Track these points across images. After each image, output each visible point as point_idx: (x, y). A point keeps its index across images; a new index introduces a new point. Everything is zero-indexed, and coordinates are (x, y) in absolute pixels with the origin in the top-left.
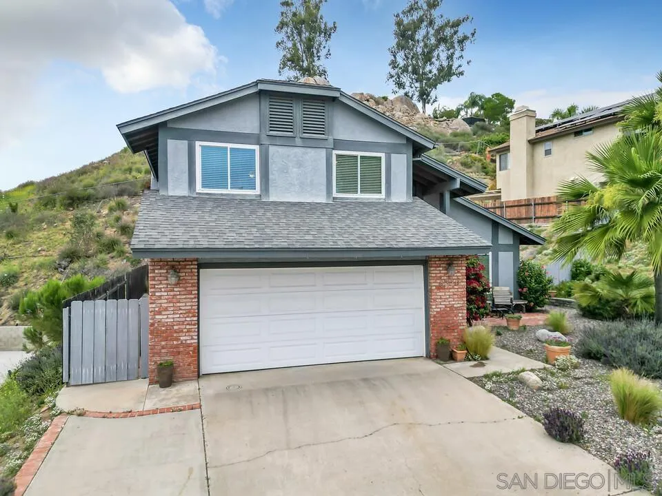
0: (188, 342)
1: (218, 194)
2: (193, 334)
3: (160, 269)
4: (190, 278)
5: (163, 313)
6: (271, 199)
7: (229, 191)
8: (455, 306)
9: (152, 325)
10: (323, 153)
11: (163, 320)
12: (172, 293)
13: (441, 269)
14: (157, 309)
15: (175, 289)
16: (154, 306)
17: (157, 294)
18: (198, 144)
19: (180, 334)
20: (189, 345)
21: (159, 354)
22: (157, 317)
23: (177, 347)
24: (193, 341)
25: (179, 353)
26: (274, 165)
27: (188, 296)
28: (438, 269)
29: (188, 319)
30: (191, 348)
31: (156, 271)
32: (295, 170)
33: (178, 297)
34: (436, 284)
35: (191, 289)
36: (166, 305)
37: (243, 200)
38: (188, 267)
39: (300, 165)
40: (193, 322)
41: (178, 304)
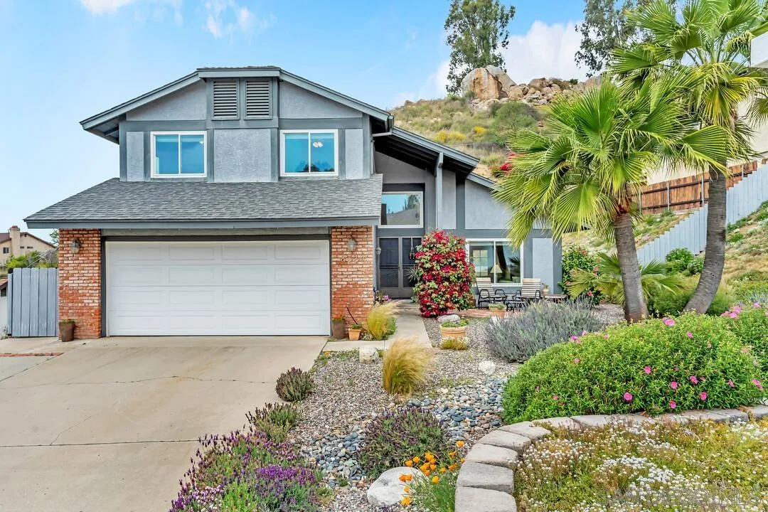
0: (90, 305)
1: (170, 179)
2: (93, 298)
3: (68, 240)
4: (92, 249)
5: (70, 279)
6: (216, 181)
7: (180, 176)
8: (359, 283)
9: (61, 288)
10: (268, 133)
11: (70, 285)
12: (77, 262)
13: (343, 243)
14: (65, 275)
15: (80, 259)
16: (62, 272)
17: (65, 262)
18: (152, 133)
19: (84, 298)
20: (91, 308)
21: (66, 314)
22: (65, 282)
23: (81, 308)
24: (94, 305)
25: (83, 314)
26: (219, 149)
27: (90, 265)
28: (339, 243)
29: (90, 285)
30: (93, 311)
31: (65, 242)
32: (239, 151)
33: (82, 265)
34: (337, 260)
35: (93, 258)
36: (72, 272)
37: (192, 184)
38: (90, 239)
39: (244, 146)
40: (95, 288)
41: (83, 272)
